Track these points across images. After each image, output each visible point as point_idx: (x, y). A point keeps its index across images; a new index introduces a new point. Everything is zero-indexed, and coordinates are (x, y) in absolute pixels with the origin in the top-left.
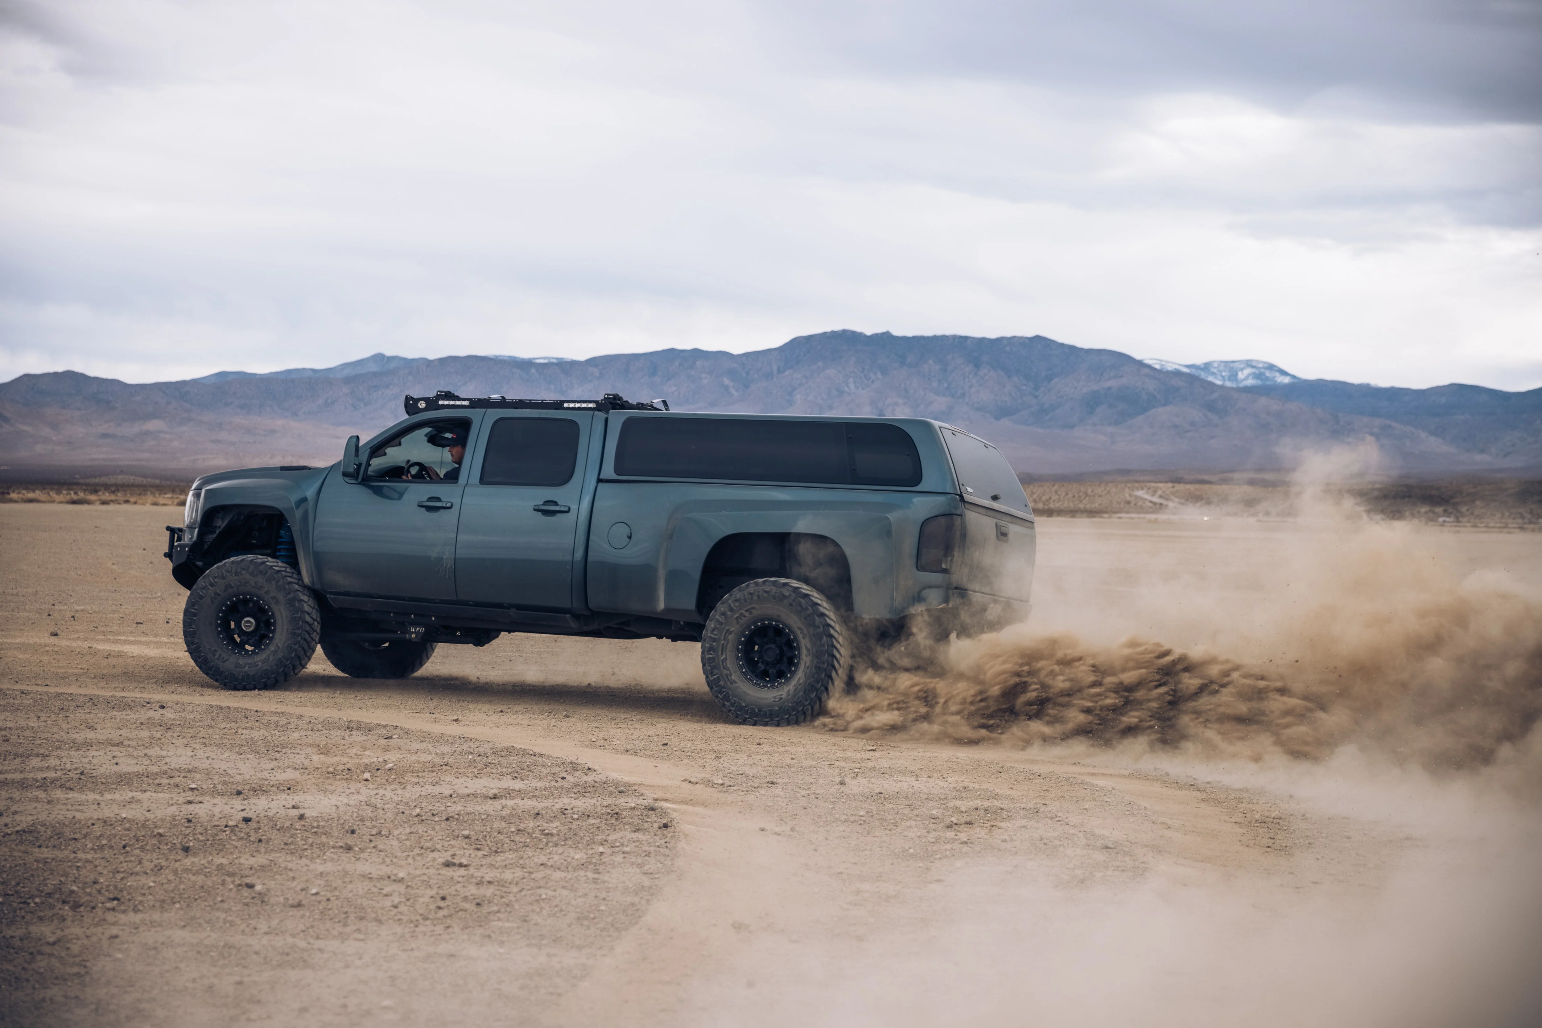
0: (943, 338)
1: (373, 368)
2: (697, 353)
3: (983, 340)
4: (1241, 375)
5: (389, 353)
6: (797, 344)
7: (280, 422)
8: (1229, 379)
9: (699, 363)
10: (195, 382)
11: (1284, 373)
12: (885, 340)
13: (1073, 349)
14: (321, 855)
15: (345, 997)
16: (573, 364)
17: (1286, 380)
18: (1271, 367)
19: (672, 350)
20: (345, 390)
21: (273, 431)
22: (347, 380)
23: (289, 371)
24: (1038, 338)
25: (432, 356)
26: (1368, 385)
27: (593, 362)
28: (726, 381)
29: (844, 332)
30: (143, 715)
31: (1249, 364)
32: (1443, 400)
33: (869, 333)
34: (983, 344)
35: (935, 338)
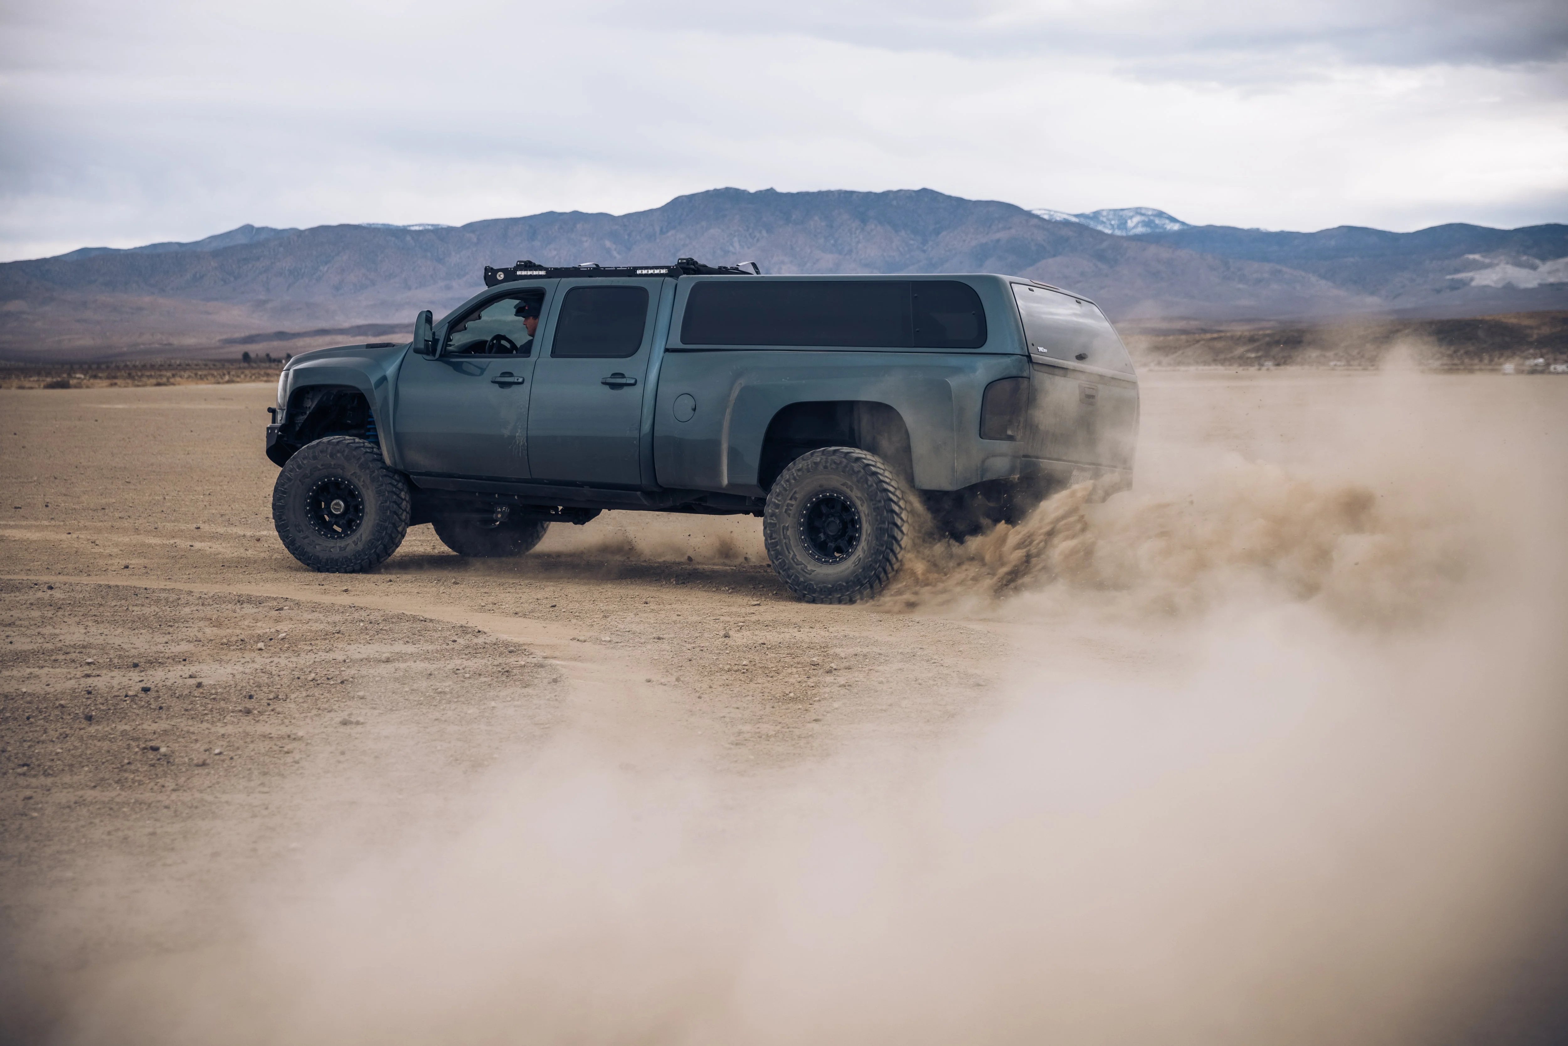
0: (828, 193)
1: (243, 240)
2: (577, 216)
3: (868, 194)
4: (1130, 224)
5: (258, 224)
6: (677, 203)
7: (147, 299)
8: (1119, 228)
9: (579, 226)
10: (56, 259)
11: (1173, 220)
12: (769, 197)
13: (960, 200)
14: (222, 719)
15: (255, 842)
16: (450, 230)
17: (1176, 227)
18: (1160, 214)
19: (552, 213)
20: (214, 264)
21: (140, 309)
22: (216, 254)
23: (154, 246)
24: (924, 191)
25: (302, 226)
26: (1258, 229)
27: (470, 227)
28: (608, 244)
29: (727, 189)
30: (32, 596)
31: (1138, 211)
32: (1333, 243)
33: (752, 190)
34: (869, 197)
35: (820, 193)
